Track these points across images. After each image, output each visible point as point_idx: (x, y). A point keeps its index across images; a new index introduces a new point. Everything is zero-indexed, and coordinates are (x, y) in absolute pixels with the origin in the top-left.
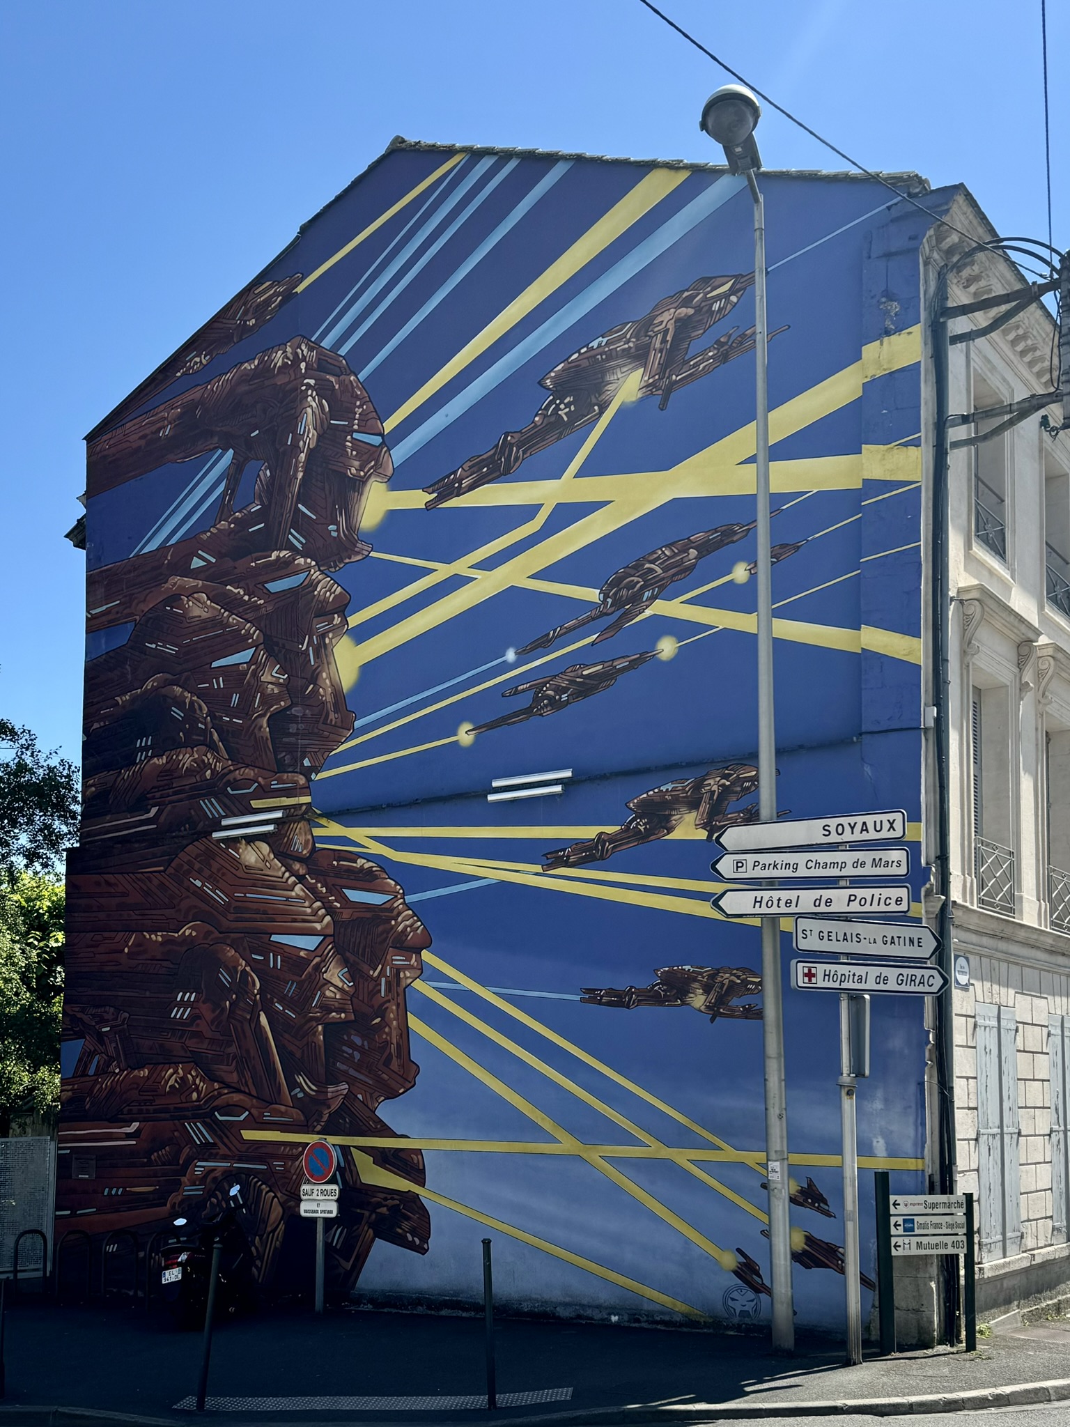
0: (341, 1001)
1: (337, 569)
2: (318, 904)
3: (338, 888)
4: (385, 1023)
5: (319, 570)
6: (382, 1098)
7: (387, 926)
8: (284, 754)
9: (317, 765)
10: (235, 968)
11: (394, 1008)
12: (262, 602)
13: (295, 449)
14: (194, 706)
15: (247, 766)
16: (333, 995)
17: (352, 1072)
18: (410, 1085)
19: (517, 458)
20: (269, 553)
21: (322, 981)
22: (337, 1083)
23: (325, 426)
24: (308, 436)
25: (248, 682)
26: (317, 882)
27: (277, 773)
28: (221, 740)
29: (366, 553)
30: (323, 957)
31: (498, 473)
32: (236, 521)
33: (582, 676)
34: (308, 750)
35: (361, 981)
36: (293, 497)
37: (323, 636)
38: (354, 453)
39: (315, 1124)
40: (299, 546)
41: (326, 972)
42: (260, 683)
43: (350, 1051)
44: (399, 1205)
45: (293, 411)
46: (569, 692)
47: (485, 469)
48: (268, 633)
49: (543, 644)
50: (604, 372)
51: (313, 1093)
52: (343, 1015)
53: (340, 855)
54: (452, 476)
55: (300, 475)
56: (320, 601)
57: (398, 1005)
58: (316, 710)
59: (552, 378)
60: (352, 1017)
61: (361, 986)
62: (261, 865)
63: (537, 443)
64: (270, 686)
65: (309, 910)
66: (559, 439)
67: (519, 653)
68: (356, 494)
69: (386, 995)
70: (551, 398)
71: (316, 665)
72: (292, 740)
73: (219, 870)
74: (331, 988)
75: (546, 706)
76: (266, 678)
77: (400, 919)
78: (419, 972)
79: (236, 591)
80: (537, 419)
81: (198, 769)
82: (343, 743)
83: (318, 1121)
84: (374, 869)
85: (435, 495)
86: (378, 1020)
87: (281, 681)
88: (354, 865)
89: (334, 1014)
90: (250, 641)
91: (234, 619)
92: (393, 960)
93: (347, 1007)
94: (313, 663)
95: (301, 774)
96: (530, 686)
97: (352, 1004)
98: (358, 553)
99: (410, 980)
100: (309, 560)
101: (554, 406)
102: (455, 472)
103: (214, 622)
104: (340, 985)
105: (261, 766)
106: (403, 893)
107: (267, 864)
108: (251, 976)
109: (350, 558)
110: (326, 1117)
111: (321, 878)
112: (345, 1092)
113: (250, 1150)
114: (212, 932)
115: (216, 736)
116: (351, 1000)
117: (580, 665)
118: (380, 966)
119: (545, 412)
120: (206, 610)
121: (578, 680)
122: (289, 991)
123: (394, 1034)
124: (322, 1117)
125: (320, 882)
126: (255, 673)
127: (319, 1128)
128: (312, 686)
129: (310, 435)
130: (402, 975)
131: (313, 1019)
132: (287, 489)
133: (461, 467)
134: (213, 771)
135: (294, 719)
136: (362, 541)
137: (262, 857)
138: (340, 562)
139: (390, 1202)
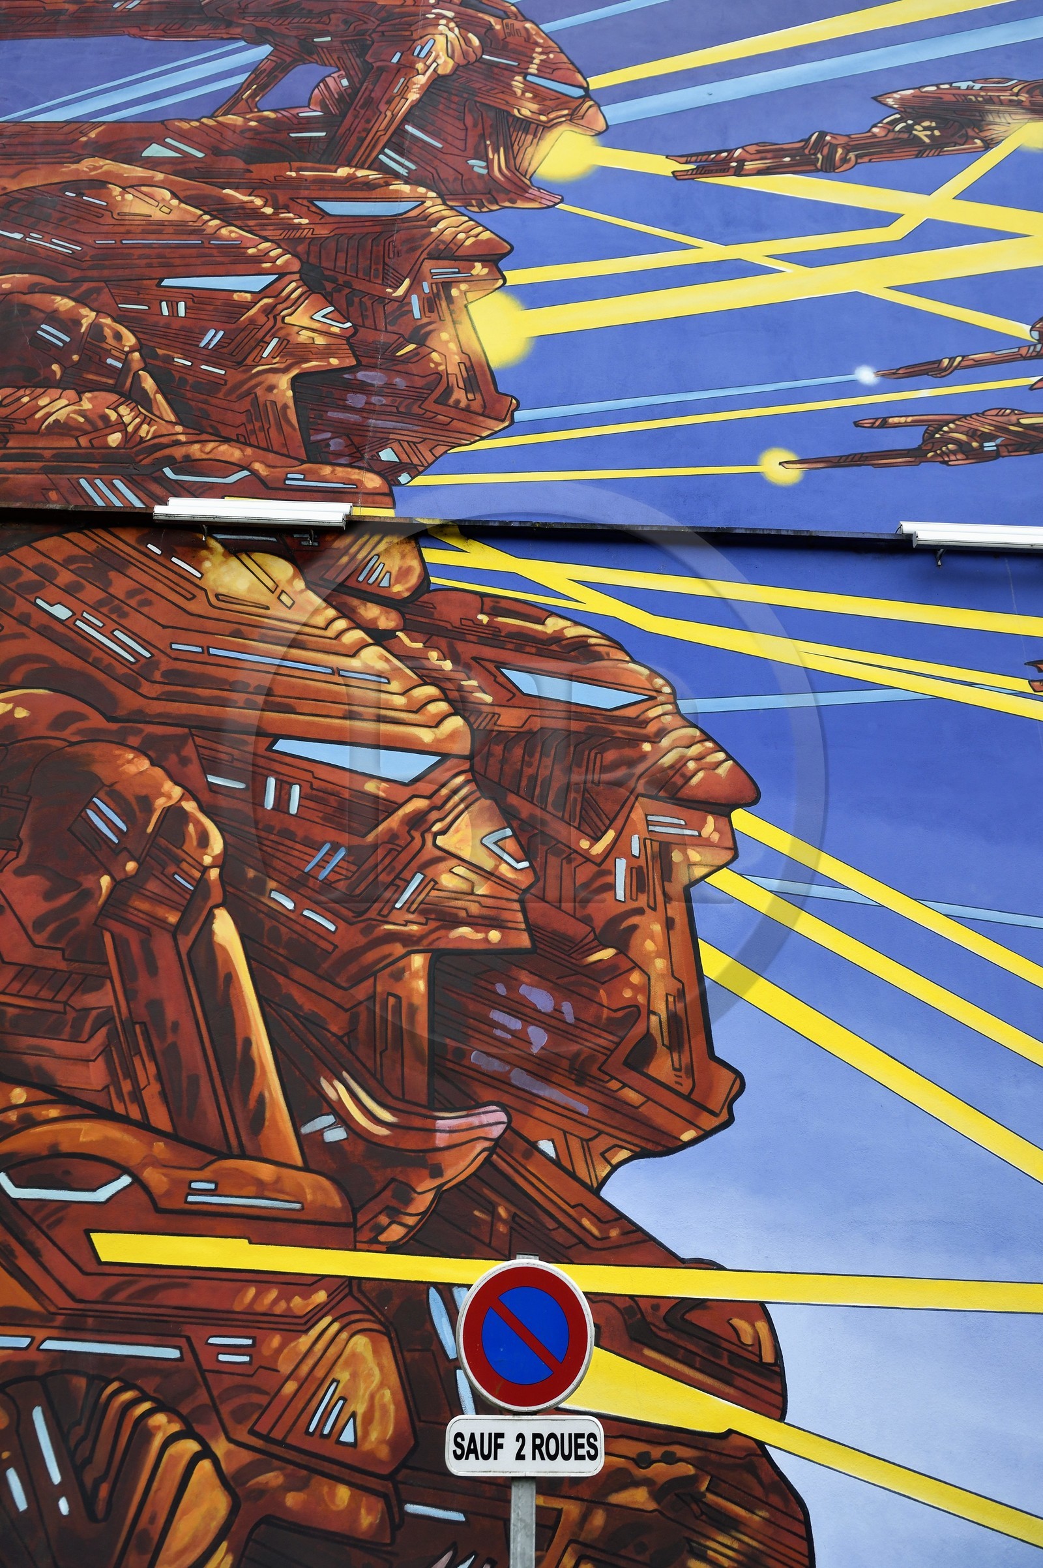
0: (489, 902)
1: (485, 209)
2: (431, 690)
3: (491, 667)
4: (627, 962)
5: (444, 204)
6: (624, 1154)
7: (628, 752)
8: (329, 435)
9: (415, 461)
10: (146, 803)
11: (657, 928)
12: (305, 221)
13: (407, 68)
14: (102, 330)
15: (226, 440)
16: (463, 886)
17: (519, 1078)
18: (716, 1122)
19: (845, 160)
20: (333, 167)
21: (429, 852)
22: (471, 1105)
23: (472, 58)
24: (434, 61)
25: (252, 321)
26: (428, 646)
27: (303, 462)
28: (161, 389)
29: (551, 204)
30: (437, 800)
31: (813, 168)
32: (260, 120)
33: (1018, 424)
34: (391, 436)
35: (553, 861)
36: (394, 117)
37: (447, 285)
38: (529, 95)
39: (384, 1220)
40: (403, 172)
41: (443, 832)
42: (279, 324)
43: (516, 1024)
44: (692, 1480)
45: (408, 33)
46: (999, 441)
47: (787, 159)
48: (312, 260)
49: (932, 371)
50: (983, 113)
51: (382, 1131)
52: (494, 936)
53: (497, 607)
54: (725, 154)
55: (413, 96)
56: (443, 242)
57: (669, 924)
58: (419, 382)
59: (894, 98)
60: (524, 941)
61: (552, 872)
62: (265, 597)
63: (881, 153)
64: (304, 332)
65: (400, 701)
66: (917, 156)
67: (883, 375)
68: (530, 137)
69: (630, 895)
70: (898, 116)
71: (425, 320)
72: (353, 417)
73: (131, 594)
74: (460, 870)
75: (954, 453)
76: (299, 318)
77: (665, 742)
78: (727, 856)
79: (246, 199)
80: (875, 130)
81: (88, 428)
82: (483, 438)
83: (395, 1215)
84: (592, 641)
85: (692, 166)
86: (607, 954)
87: (335, 330)
88: (539, 627)
89: (465, 931)
90: (268, 265)
91: (231, 232)
92: (648, 823)
93: (506, 915)
94: (417, 315)
95: (370, 470)
96: (912, 421)
97: (524, 911)
98: (533, 200)
99: (703, 871)
100: (422, 190)
101: (904, 124)
102: (730, 151)
103: (180, 228)
104: (488, 864)
105: (263, 444)
106: (674, 693)
107: (284, 597)
108: (198, 823)
109: (514, 202)
110: (422, 1202)
111: (443, 643)
112: (496, 1132)
113: (120, 1297)
114: (82, 717)
115: (149, 383)
116: (521, 901)
117: (1013, 410)
118: (610, 835)
119: (891, 128)
120: (164, 209)
121: (1012, 428)
122: (320, 866)
123: (659, 989)
124: (409, 1201)
125: (435, 648)
126: (268, 311)
127: (396, 1233)
128: (412, 347)
129: (440, 61)
130: (676, 856)
131: (392, 937)
132: (382, 107)
133: (742, 148)
134: (127, 437)
135: (363, 388)
136: (539, 189)
137: (270, 584)
138: (491, 203)
139: (660, 1471)
